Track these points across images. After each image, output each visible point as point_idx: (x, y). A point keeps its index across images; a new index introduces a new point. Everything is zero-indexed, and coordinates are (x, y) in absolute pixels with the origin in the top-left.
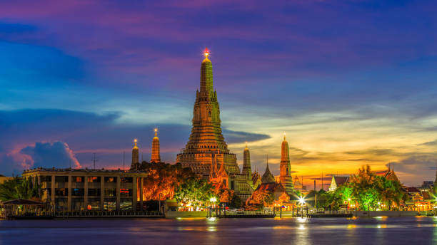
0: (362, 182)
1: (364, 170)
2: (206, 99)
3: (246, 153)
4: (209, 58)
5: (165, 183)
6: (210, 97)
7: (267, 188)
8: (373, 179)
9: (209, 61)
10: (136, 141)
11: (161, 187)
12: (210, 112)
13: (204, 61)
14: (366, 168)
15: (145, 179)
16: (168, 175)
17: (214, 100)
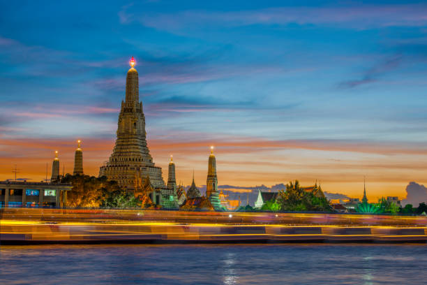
0: (291, 198)
1: (292, 186)
2: (131, 110)
3: (172, 167)
4: (135, 67)
5: (89, 196)
6: (135, 108)
7: (193, 203)
8: (301, 195)
9: (135, 70)
10: (56, 152)
11: (85, 201)
12: (135, 124)
13: (130, 70)
14: (294, 184)
15: (68, 192)
16: (93, 188)
17: (140, 111)
